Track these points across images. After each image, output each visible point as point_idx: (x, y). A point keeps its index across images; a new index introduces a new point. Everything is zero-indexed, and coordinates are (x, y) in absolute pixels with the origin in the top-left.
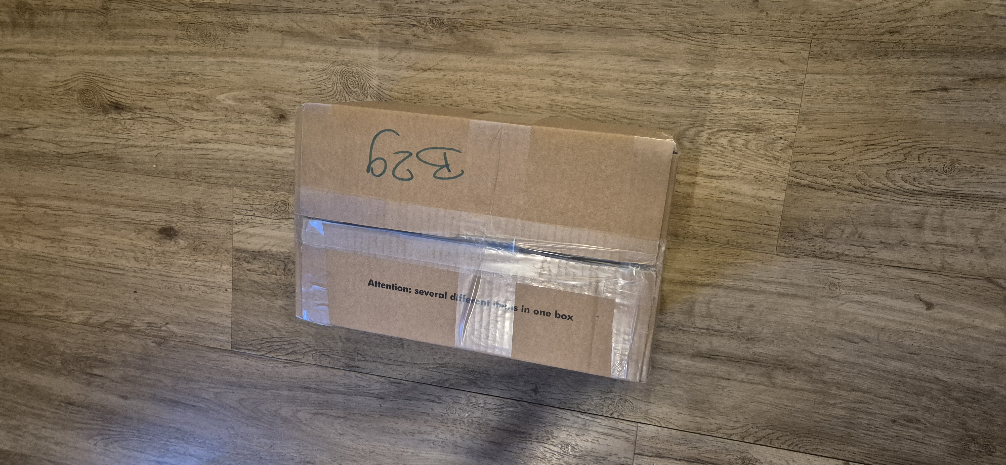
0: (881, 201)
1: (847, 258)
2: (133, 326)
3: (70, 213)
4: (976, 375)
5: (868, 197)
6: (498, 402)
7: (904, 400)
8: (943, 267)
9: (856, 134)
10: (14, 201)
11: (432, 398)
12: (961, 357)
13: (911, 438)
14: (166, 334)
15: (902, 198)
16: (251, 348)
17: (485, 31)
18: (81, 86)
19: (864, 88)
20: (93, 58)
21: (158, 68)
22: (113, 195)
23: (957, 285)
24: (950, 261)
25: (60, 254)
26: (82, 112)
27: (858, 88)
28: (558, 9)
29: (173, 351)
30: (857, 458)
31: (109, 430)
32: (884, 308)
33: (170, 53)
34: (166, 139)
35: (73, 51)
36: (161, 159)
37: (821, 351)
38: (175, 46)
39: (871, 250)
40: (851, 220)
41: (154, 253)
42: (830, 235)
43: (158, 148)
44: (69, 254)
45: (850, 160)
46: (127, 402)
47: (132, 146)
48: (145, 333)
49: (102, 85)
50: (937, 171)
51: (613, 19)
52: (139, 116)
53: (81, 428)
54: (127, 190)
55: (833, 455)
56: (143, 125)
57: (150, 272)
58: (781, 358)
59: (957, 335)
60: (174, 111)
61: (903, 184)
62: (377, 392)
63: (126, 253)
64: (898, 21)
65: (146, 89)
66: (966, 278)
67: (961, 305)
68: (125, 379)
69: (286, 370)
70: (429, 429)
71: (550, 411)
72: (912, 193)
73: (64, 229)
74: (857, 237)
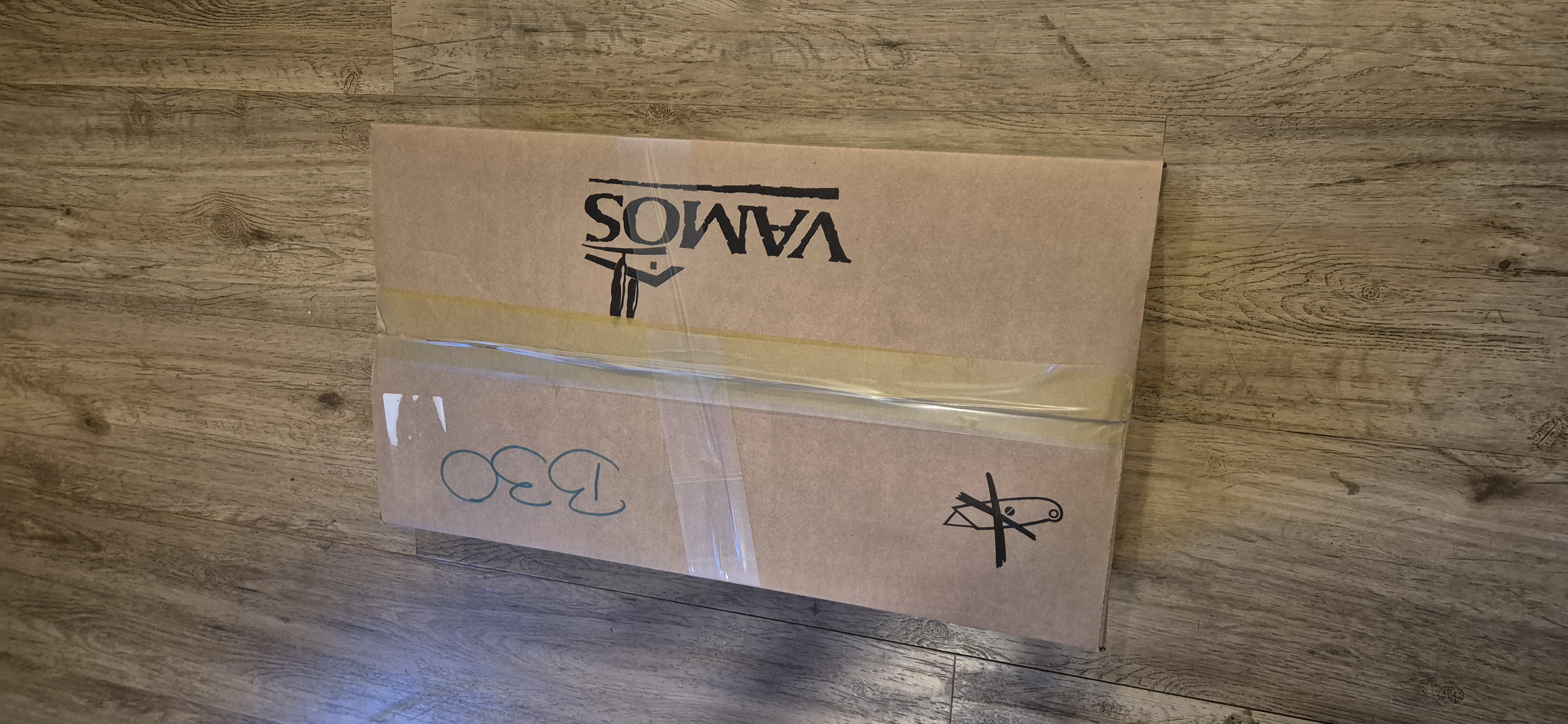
0: (1276, 341)
1: (1234, 422)
2: (292, 525)
3: (208, 376)
4: (1427, 587)
5: (1258, 335)
6: (767, 625)
7: (1326, 623)
8: (1369, 434)
9: (1236, 246)
10: (137, 361)
11: (678, 620)
12: (1404, 562)
13: (1339, 677)
14: (334, 536)
15: (1307, 336)
16: (441, 552)
17: (724, 119)
18: (215, 211)
19: (1244, 182)
20: (229, 173)
21: (308, 183)
22: (259, 351)
23: (1392, 457)
24: (1379, 424)
25: (197, 431)
26: (217, 245)
27: (1236, 183)
28: (820, 87)
29: (342, 558)
30: (1263, 705)
31: (268, 662)
32: (1289, 492)
33: (322, 163)
34: (323, 276)
35: (202, 165)
36: (318, 303)
37: (1203, 553)
38: (328, 154)
39: (1266, 410)
40: (1234, 369)
41: (313, 427)
42: (1207, 390)
43: (312, 288)
44: (210, 431)
45: (1230, 284)
46: (289, 625)
47: (281, 287)
48: (307, 533)
49: (240, 207)
50: (1353, 297)
51: (893, 98)
52: (287, 247)
53: (233, 660)
54: (277, 345)
55: (1228, 701)
56: (293, 258)
57: (311, 452)
58: (1147, 563)
59: (1395, 529)
60: (331, 239)
61: (1307, 316)
62: (605, 611)
63: (278, 428)
64: (1286, 87)
65: (295, 212)
66: (1403, 448)
67: (1399, 487)
68: (285, 595)
69: (488, 582)
70: (675, 663)
71: (835, 638)
72: (1319, 329)
73: (201, 398)
74: (1245, 391)
